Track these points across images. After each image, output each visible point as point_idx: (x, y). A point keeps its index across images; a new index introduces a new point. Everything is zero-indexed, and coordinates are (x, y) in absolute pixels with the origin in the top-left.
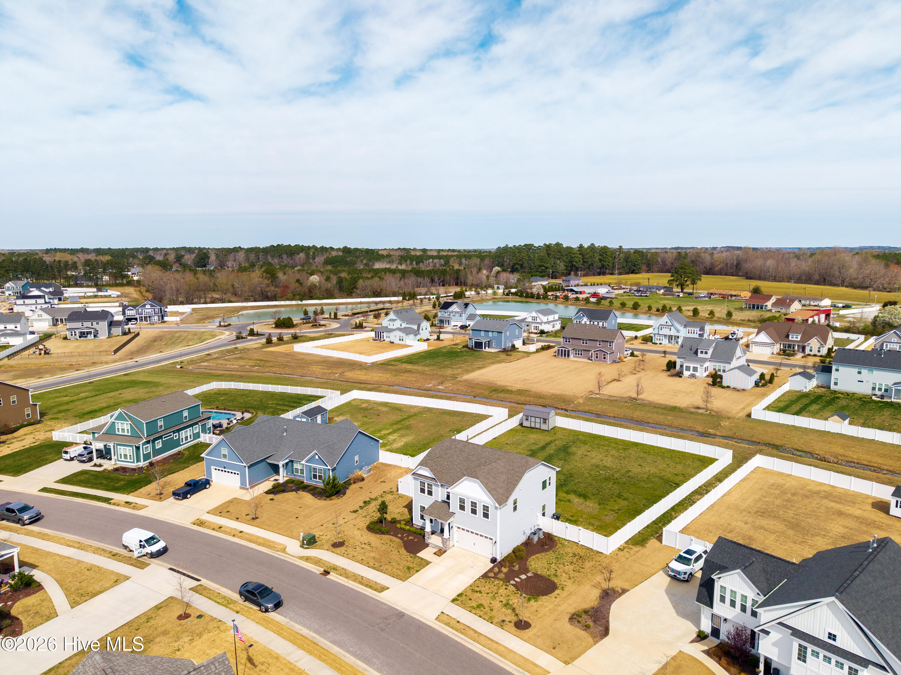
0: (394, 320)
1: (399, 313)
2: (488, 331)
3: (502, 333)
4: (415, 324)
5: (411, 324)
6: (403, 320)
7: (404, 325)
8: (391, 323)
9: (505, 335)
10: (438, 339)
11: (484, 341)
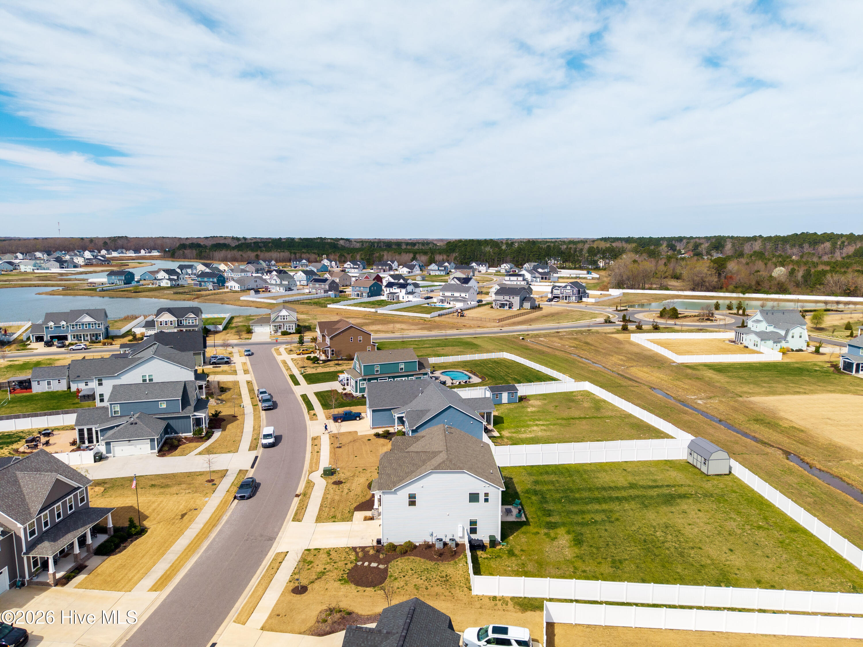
0: (758, 321)
1: (769, 314)
4: (783, 329)
5: (779, 328)
6: (770, 322)
7: (771, 329)
8: (755, 324)
10: (817, 351)
11: (855, 363)
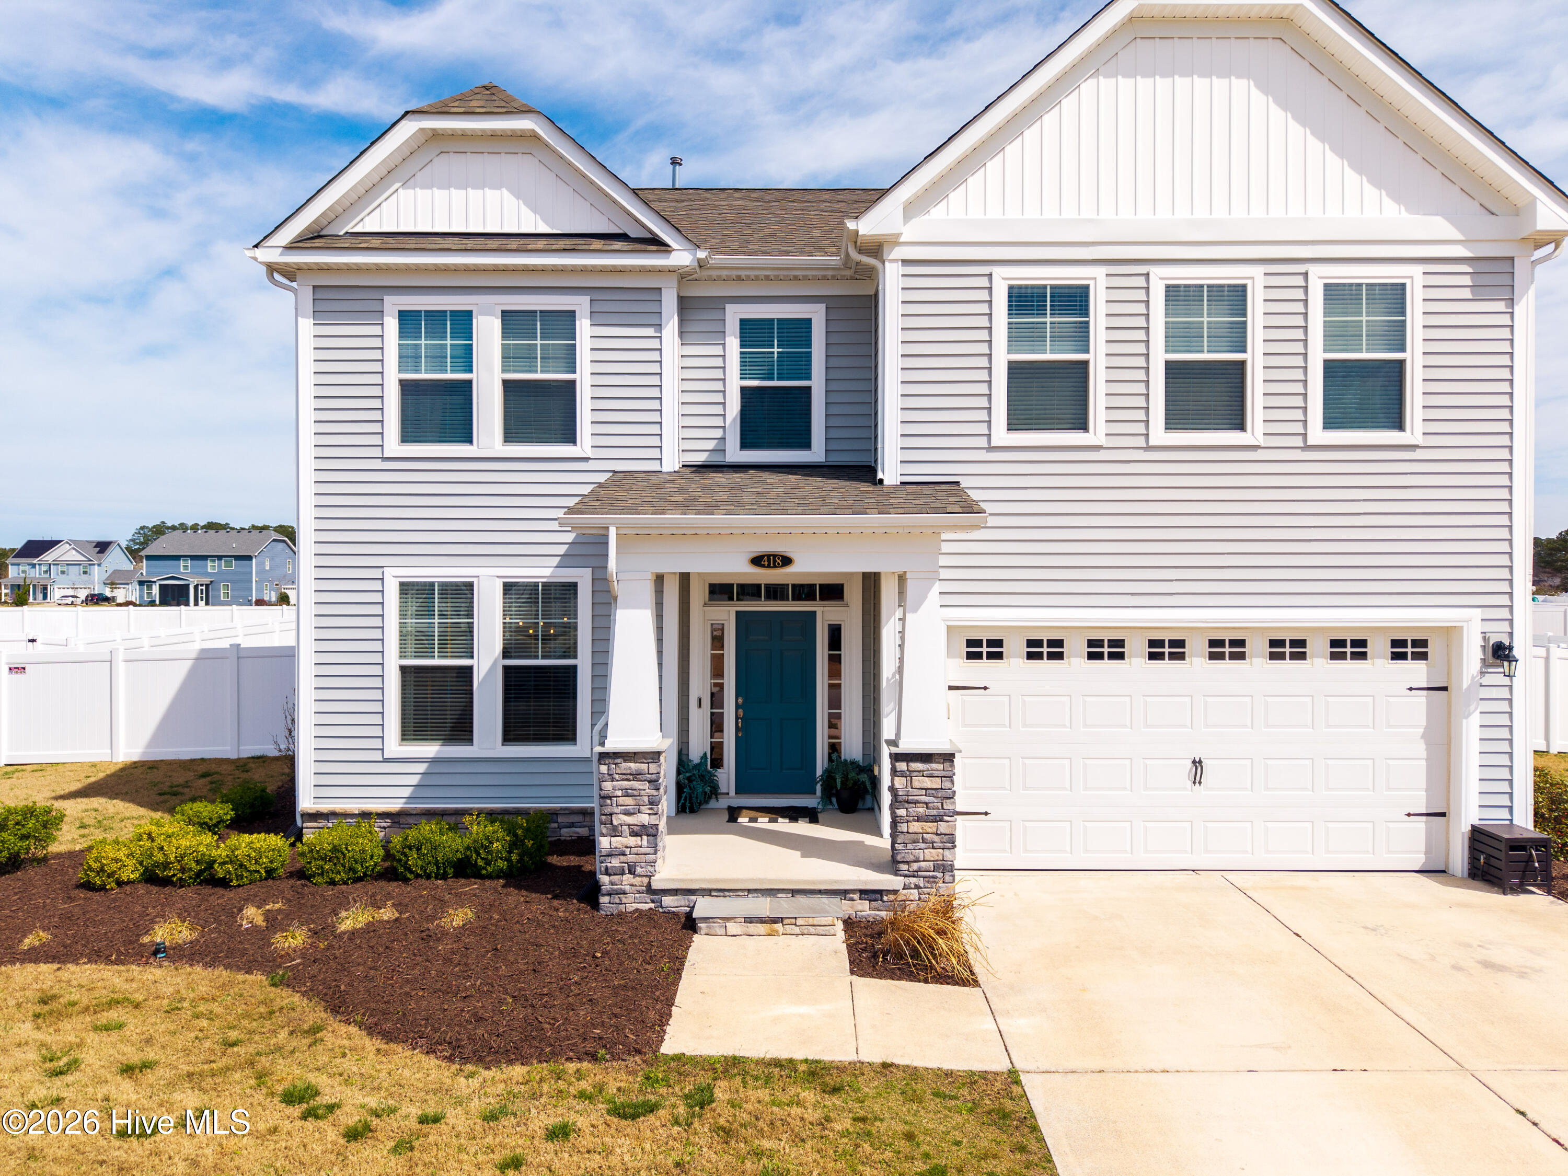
2: (205, 558)
3: (249, 558)
9: (260, 566)
11: (193, 582)
